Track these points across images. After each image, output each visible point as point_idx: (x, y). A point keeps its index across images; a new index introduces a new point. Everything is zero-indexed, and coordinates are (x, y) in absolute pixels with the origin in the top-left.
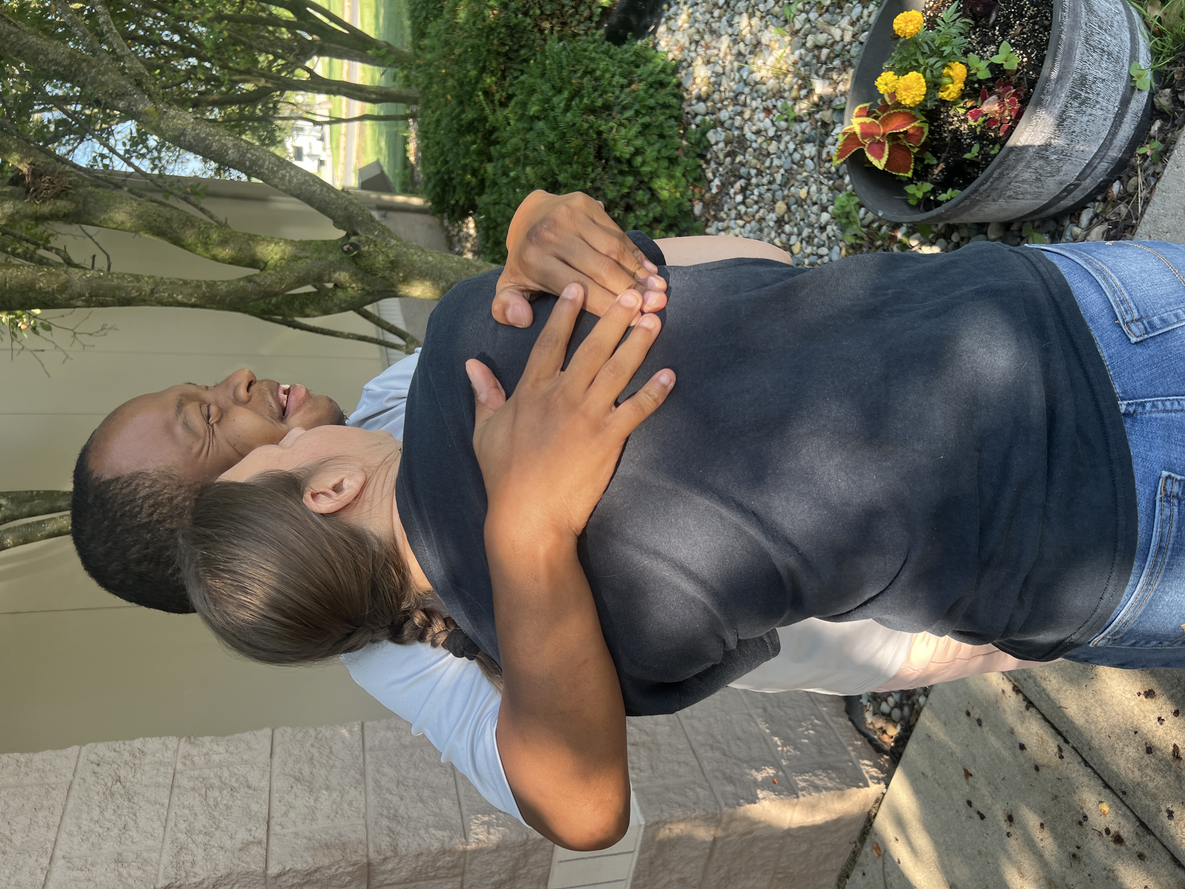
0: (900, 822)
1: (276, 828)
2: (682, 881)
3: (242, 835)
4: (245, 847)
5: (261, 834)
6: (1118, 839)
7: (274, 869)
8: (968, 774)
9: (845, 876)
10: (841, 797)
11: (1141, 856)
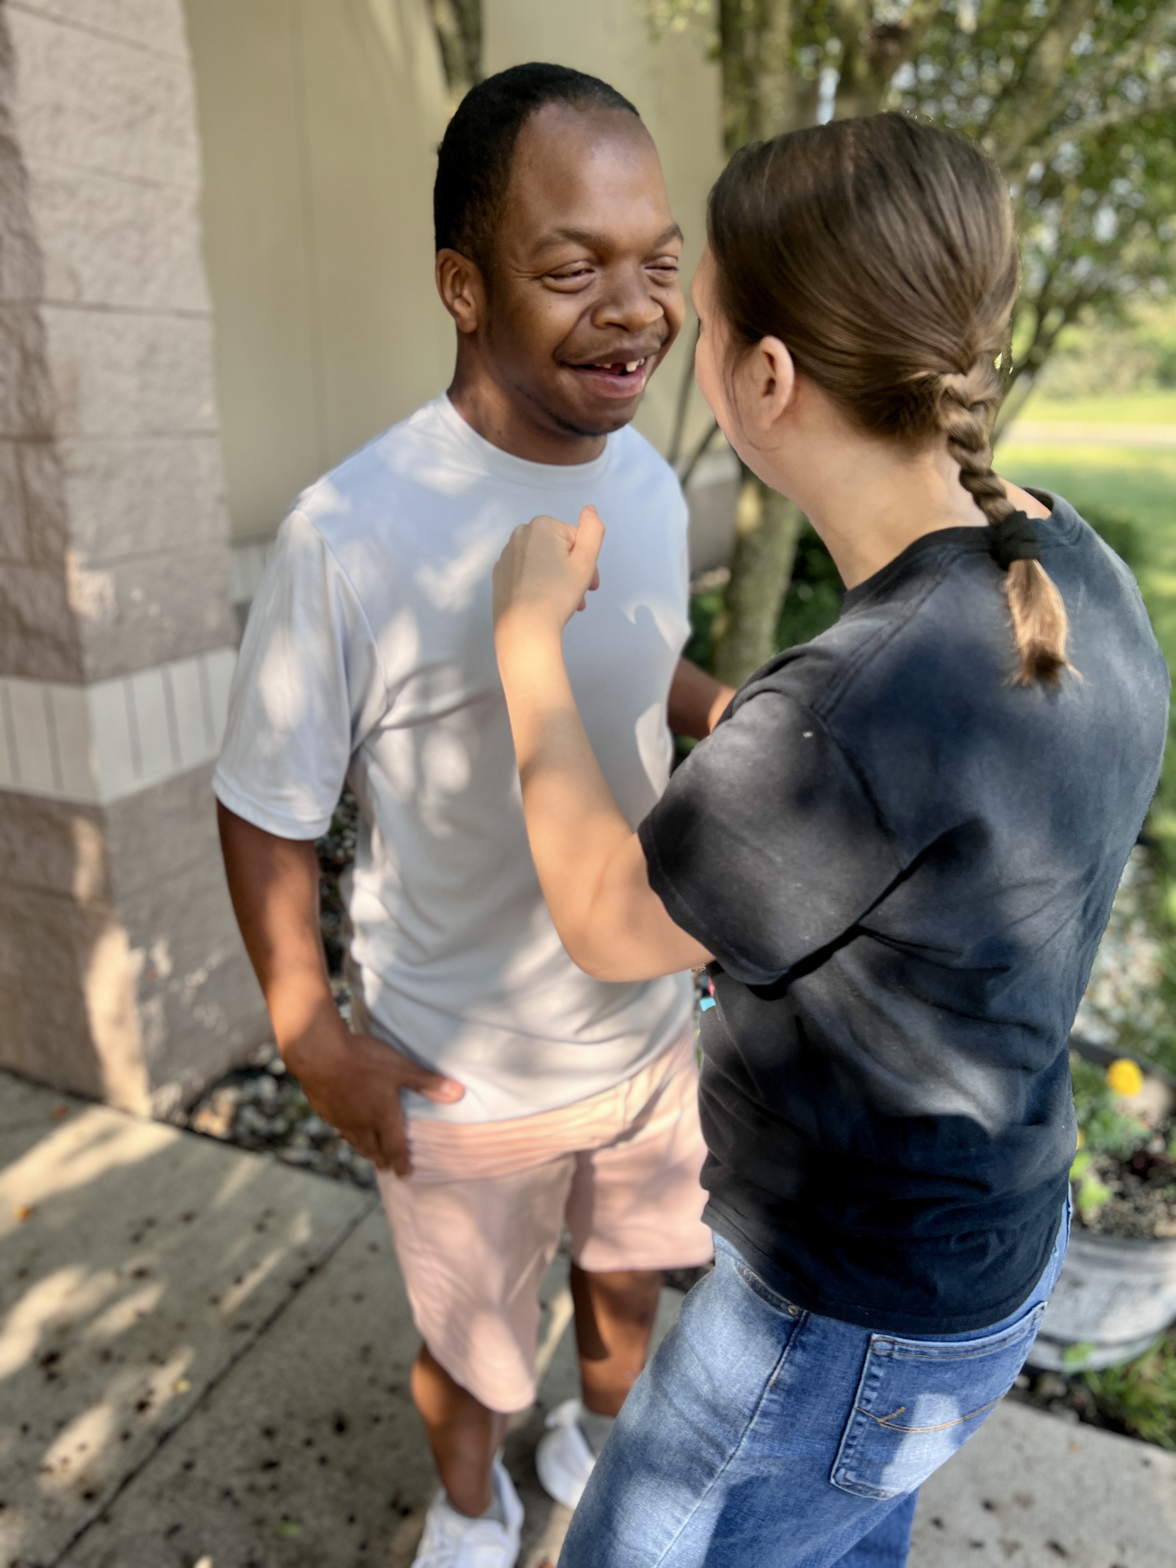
0: (105, 1137)
1: (96, 317)
2: (12, 857)
3: (86, 272)
4: (73, 276)
5: (90, 296)
6: (142, 1406)
7: (47, 314)
8: (188, 1218)
9: (17, 1074)
10: (133, 1060)
11: (126, 1436)
